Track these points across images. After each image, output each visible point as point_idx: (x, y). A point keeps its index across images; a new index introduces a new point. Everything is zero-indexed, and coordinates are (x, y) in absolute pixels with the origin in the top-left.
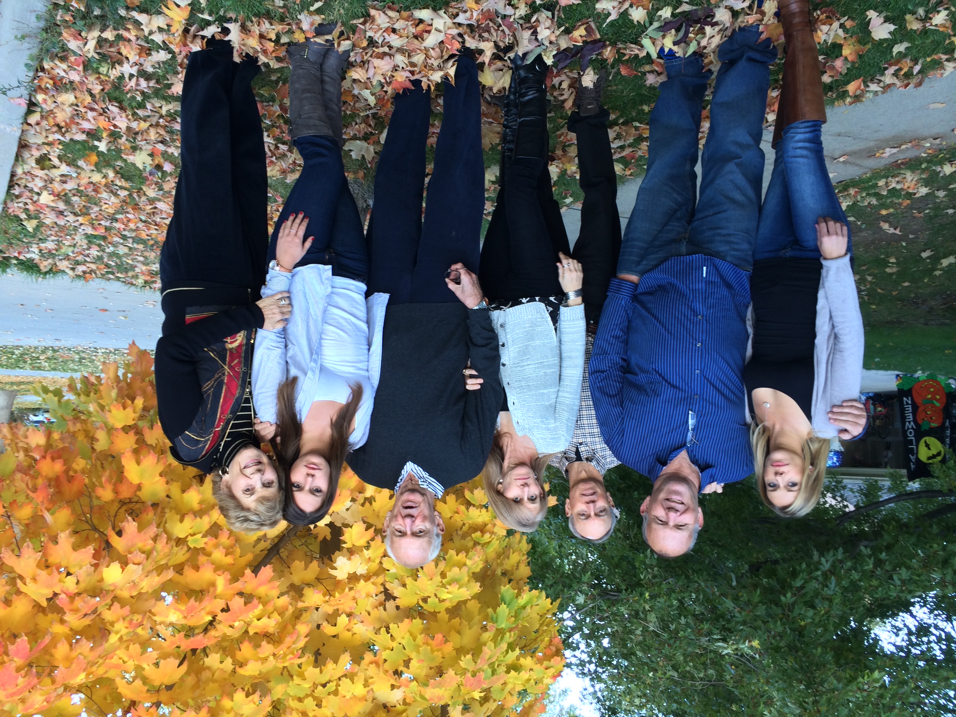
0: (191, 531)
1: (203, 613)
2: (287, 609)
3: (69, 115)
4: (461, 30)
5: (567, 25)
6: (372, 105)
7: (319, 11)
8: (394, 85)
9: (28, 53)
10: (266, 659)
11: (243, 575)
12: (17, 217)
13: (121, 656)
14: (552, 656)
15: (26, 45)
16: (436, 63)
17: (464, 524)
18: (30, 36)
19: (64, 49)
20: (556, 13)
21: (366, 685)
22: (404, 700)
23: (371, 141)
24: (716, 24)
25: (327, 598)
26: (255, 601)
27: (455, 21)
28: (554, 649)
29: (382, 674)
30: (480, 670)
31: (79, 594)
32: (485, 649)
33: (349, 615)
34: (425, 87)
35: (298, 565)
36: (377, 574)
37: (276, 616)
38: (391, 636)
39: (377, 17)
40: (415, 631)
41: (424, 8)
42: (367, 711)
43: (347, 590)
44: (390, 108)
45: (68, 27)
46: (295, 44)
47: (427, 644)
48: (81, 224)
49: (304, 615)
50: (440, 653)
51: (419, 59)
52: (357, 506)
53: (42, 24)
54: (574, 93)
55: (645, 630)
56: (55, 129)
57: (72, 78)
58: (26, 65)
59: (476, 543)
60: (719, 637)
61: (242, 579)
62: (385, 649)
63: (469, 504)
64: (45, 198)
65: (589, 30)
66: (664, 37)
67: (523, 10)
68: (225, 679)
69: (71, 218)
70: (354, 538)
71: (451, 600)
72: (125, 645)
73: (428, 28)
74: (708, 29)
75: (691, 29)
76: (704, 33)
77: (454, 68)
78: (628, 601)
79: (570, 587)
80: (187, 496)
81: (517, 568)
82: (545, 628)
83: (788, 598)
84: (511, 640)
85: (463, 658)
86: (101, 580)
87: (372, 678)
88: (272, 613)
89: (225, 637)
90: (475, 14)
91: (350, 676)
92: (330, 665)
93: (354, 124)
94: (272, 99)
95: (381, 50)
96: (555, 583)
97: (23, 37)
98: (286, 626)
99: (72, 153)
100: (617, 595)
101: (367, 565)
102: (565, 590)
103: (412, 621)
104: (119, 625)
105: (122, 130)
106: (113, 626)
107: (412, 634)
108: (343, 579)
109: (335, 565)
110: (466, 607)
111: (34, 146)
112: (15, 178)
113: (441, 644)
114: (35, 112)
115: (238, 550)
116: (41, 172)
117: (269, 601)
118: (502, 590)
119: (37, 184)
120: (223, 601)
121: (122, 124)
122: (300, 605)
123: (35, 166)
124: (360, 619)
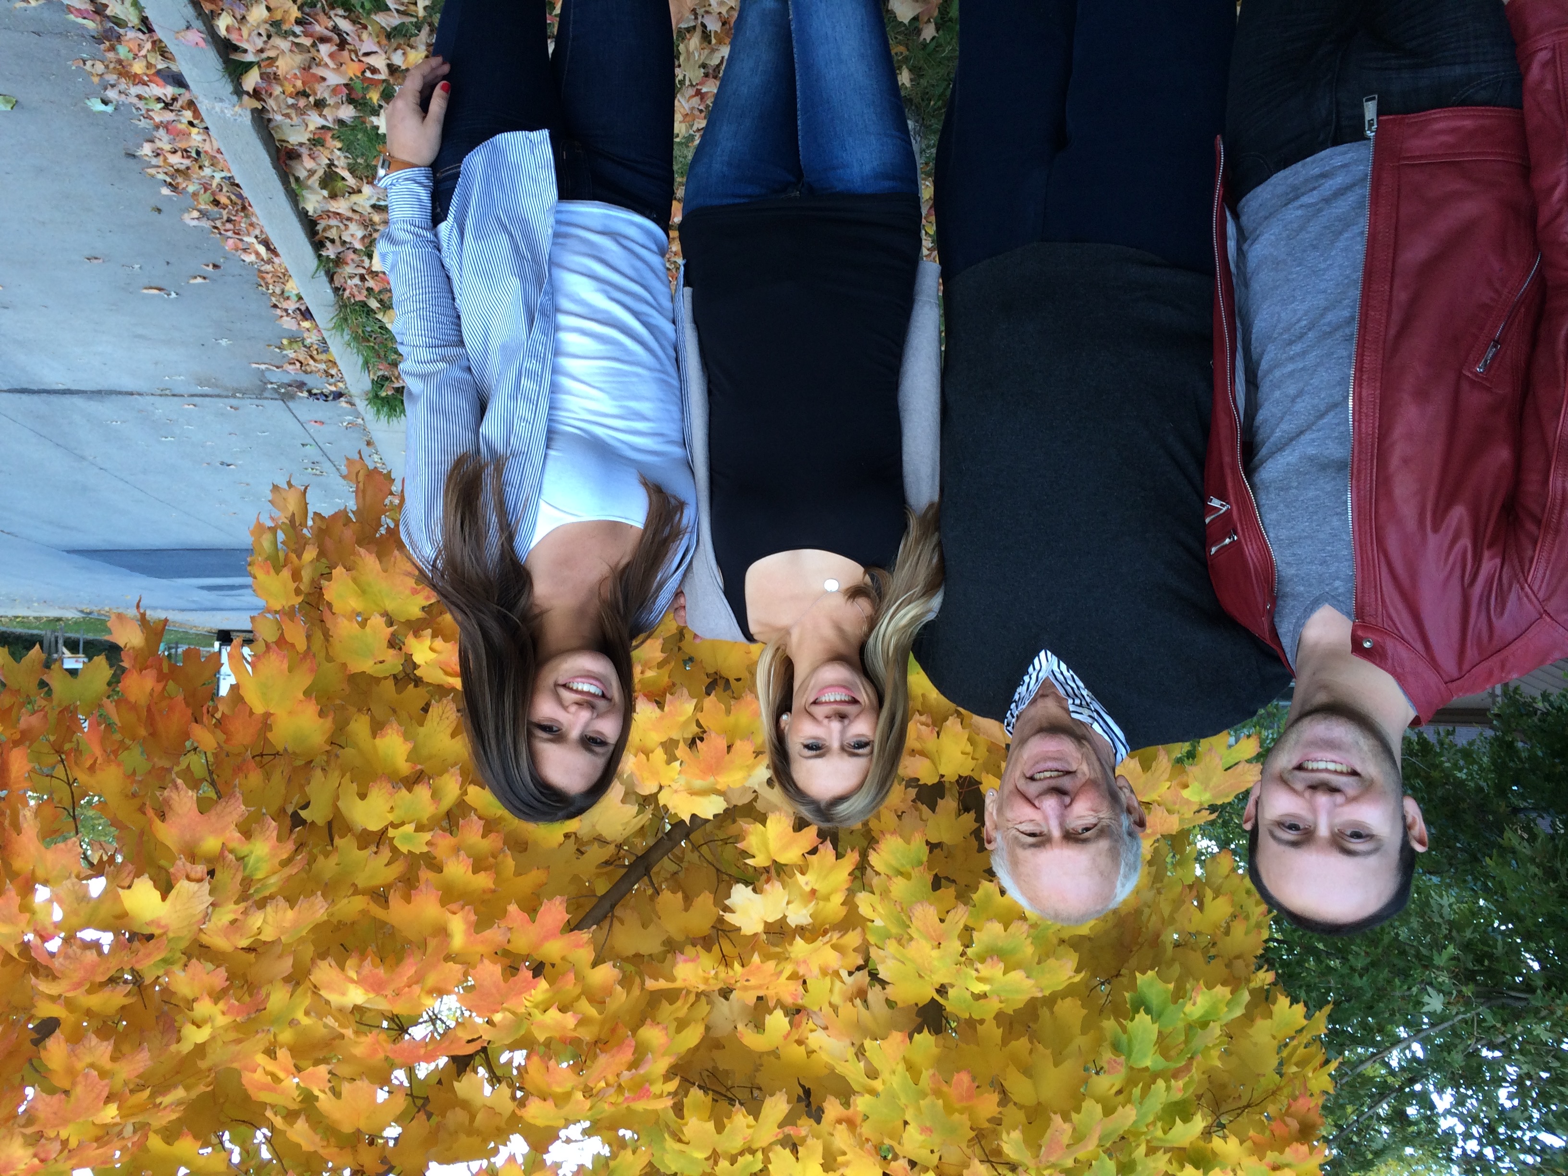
0: (391, 817)
2: (612, 994)
3: (297, 60)
10: (568, 1096)
11: (502, 914)
28: (1294, 1124)
33: (795, 1012)
35: (669, 899)
36: (840, 927)
37: (582, 1005)
40: (918, 1058)
43: (756, 958)
47: (937, 1093)
50: (965, 1117)
56: (303, 101)
61: (500, 924)
70: (773, 845)
71: (998, 996)
78: (1552, 1013)
79: (1405, 974)
80: (378, 741)
81: (1227, 933)
82: (1294, 1069)
84: (1177, 1096)
85: (1004, 1136)
86: (123, 913)
87: (844, 1153)
88: (578, 998)
91: (793, 1146)
92: (742, 1119)
96: (1373, 964)
98: (613, 1031)
99: (363, 155)
100: (1526, 999)
101: (806, 906)
102: (1397, 981)
103: (911, 1037)
104: (204, 1008)
105: (384, 75)
106: (191, 1009)
107: (910, 1067)
108: (756, 934)
109: (727, 902)
110: (1052, 1013)
111: (304, 151)
112: (319, 228)
113: (970, 1097)
114: (249, 66)
115: (509, 863)
116: (341, 206)
117: (564, 974)
118: (1138, 982)
119: (355, 234)
120: (459, 966)
121: (379, 61)
122: (651, 984)
123: (325, 193)
124: (819, 1022)
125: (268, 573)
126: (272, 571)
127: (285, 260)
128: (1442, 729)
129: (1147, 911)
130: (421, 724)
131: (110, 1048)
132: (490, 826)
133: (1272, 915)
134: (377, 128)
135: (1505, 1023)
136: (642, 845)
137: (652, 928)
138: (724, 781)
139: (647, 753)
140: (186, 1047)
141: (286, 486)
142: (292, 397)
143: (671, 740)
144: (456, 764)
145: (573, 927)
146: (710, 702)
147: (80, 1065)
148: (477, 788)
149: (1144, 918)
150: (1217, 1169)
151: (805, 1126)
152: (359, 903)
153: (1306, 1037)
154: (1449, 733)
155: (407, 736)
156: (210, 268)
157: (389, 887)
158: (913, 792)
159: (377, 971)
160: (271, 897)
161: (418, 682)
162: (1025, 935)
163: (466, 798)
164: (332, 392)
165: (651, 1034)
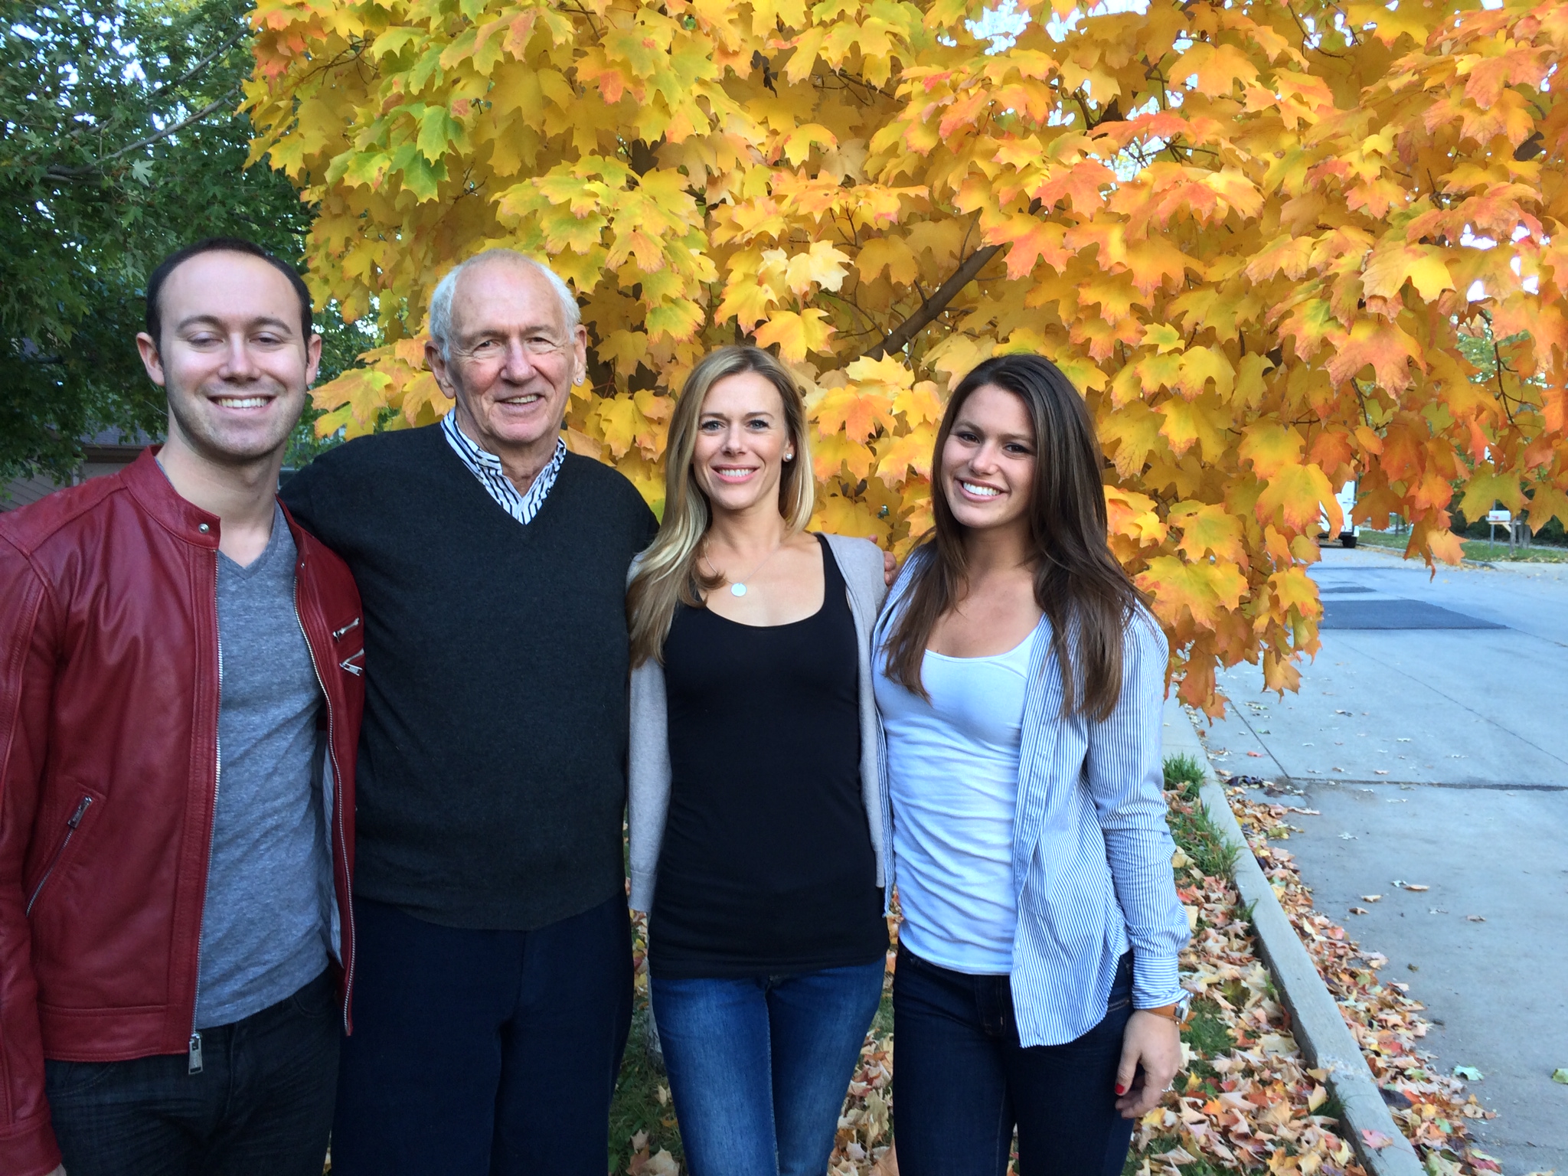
0: (1182, 359)
2: (961, 183)
3: (1270, 1115)
10: (1007, 80)
11: (1071, 262)
12: (1206, 872)
28: (282, 48)
33: (779, 163)
35: (904, 276)
36: (734, 248)
37: (992, 170)
40: (656, 116)
43: (818, 217)
47: (637, 82)
49: (907, 167)
50: (610, 58)
61: (1073, 252)
62: (710, 84)
70: (800, 330)
71: (576, 178)
78: (24, 159)
80: (1195, 436)
81: (348, 241)
82: (281, 104)
84: (398, 78)
87: (731, 21)
88: (996, 178)
91: (782, 29)
92: (833, 57)
96: (203, 208)
98: (961, 145)
99: (1206, 1022)
100: (51, 173)
101: (768, 268)
102: (179, 191)
103: (664, 137)
104: (1370, 170)
105: (1184, 1102)
106: (1382, 168)
107: (664, 108)
108: (818, 241)
109: (846, 273)
110: (522, 162)
111: (1265, 1026)
112: (1250, 949)
113: (605, 78)
114: (1319, 1111)
115: (1064, 314)
116: (1228, 971)
117: (1010, 202)
118: (436, 192)
119: (1215, 943)
120: (1115, 210)
121: (1189, 1114)
122: (923, 191)
123: (1244, 984)
124: (755, 153)
125: (1303, 605)
126: (1299, 606)
127: (1285, 917)
128: (132, 442)
129: (428, 263)
130: (1151, 452)
131: (1464, 130)
132: (1083, 351)
133: (303, 258)
134: (1191, 1049)
136: (929, 332)
137: (922, 248)
138: (848, 394)
139: (925, 422)
140: (1388, 131)
141: (1285, 691)
142: (1279, 781)
143: (901, 436)
144: (1117, 412)
145: (1002, 249)
146: (862, 473)
147: (1494, 112)
148: (1095, 388)
149: (430, 255)
150: (359, 4)
151: (770, 49)
152: (1213, 274)
153: (270, 136)
154: (126, 438)
155: (1165, 441)
156: (1360, 910)
157: (1183, 291)
158: (661, 382)
159: (1197, 206)
160: (1301, 280)
161: (1154, 495)
162: (549, 239)
163: (1107, 378)
164: (1239, 785)
165: (923, 142)
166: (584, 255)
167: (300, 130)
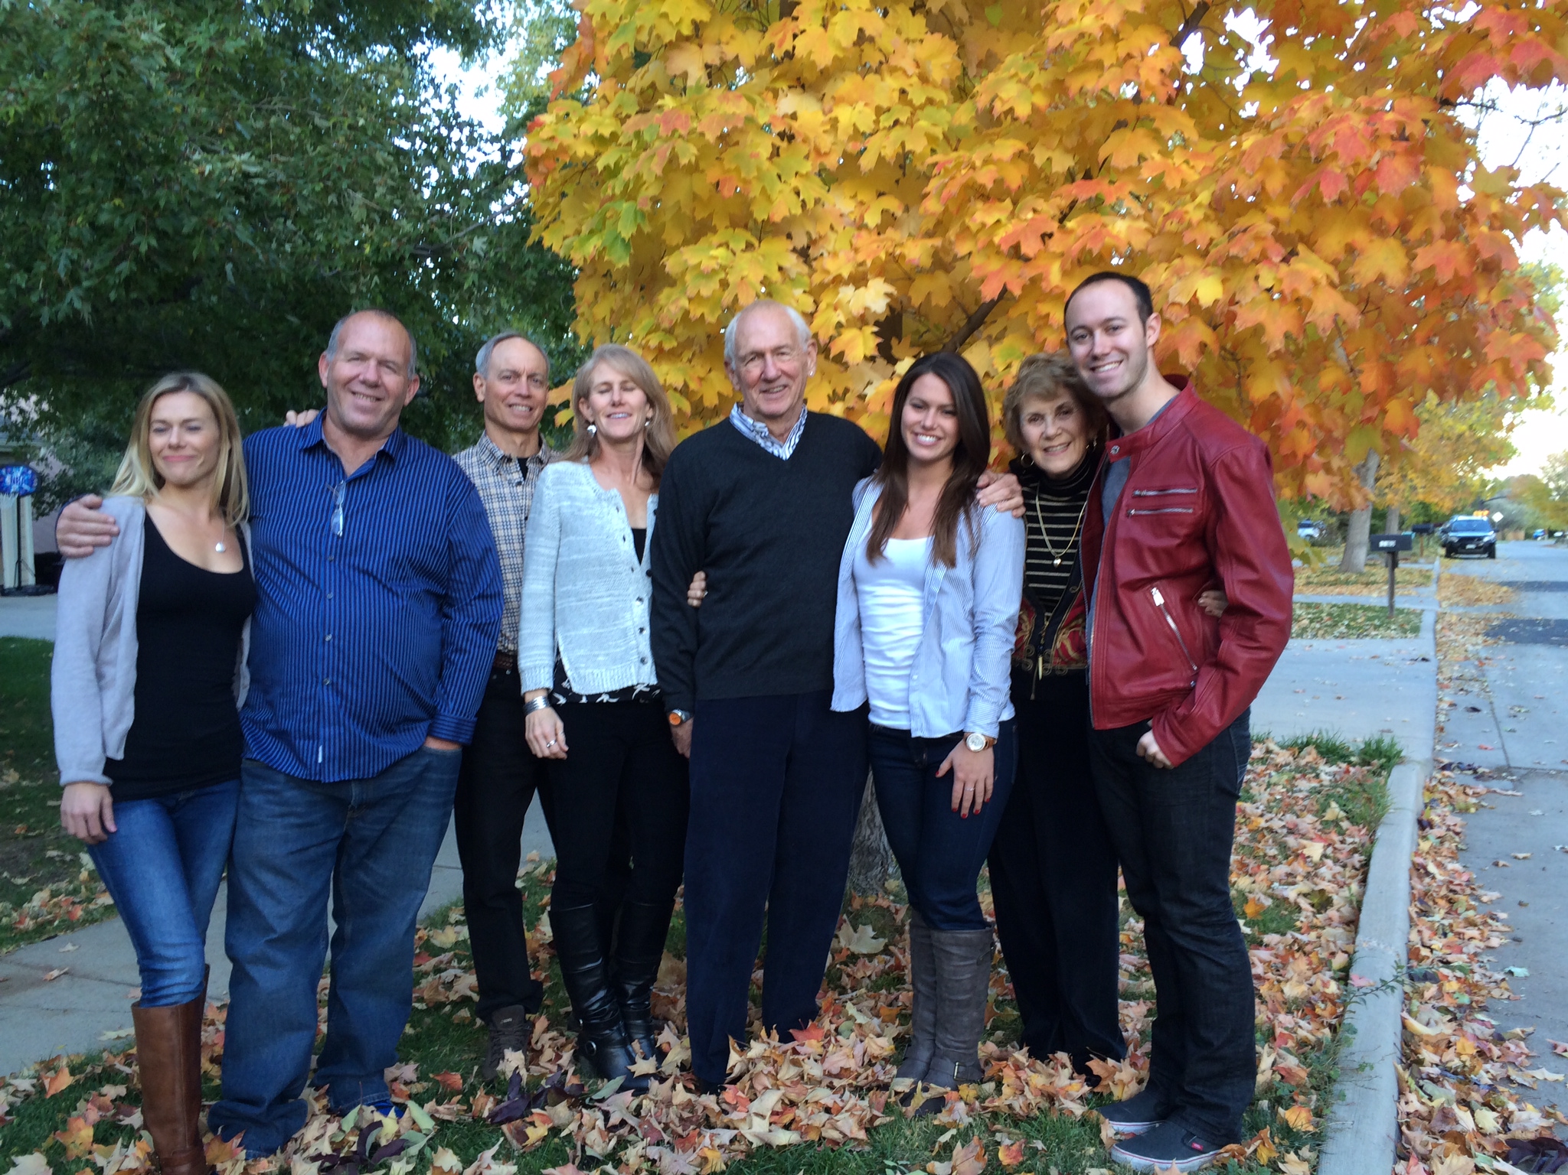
1: (1079, 232)
2: (958, 236)
3: (1289, 968)
4: (726, 1119)
5: (556, 1140)
6: (849, 1005)
7: (943, 1130)
8: (821, 1033)
9: (1353, 1049)
10: (987, 162)
11: (1024, 288)
12: (1353, 823)
13: (1191, 172)
14: (544, 157)
15: (1357, 1058)
16: (761, 1066)
17: (690, 361)
18: (1352, 1070)
19: (1304, 1058)
20: (579, 1153)
21: (834, 122)
22: (776, 96)
23: (845, 953)
24: (314, 1159)
25: (898, 252)
26: (1005, 248)
27: (734, 1132)
28: (541, 168)
29: (811, 136)
30: (667, 140)
31: (1256, 262)
32: (657, 170)
33: (861, 226)
34: (774, 1033)
35: (941, 300)
36: (823, 287)
37: (974, 227)
38: (798, 194)
39: (855, 1128)
40: (763, 202)
41: (785, 1146)
42: (831, 81)
43: (869, 263)
44: (821, 1002)
45: (1298, 1086)
46: (971, 1082)
47: (746, 182)
48: (1262, 816)
49: (931, 226)
50: (726, 167)
51: (787, 1072)
52: (856, 388)
53: (1336, 1088)
54: (533, 1041)
55: (369, 193)
56: (1308, 948)
57: (1289, 1017)
58: (1355, 1032)
59: (670, 331)
60: (256, 181)
61: (1026, 280)
62: (807, 176)
63: (685, 391)
64: (1315, 850)
65: (522, 1137)
66: (398, 1134)
67: (632, 1155)
68: (1044, 134)
69: (1276, 824)
70: (860, 341)
71: (710, 247)
72: (1187, 188)
73: (776, 1118)
74: (326, 1149)
75: (354, 1148)
76: (332, 1143)
77: (731, 1063)
78: (399, 240)
79: (498, 265)
81: (596, 295)
82: (551, 200)
83: (145, 243)
84: (611, 183)
85: (693, 160)
86: (1224, 281)
87: (825, 132)
88: (978, 231)
89: (1046, 195)
90: (707, 1141)
91: (858, 135)
92: (890, 152)
93: (874, 977)
94: (999, 1004)
95: (844, 1082)
96: (520, 271)
97: (1362, 1067)
98: (958, 210)
99: (1281, 917)
101: (842, 299)
102: (504, 259)
107: (768, 197)
108: (874, 278)
109: (888, 300)
110: (684, 235)
111: (1332, 923)
113: (724, 181)
114: (1339, 971)
116: (1323, 886)
117: (986, 248)
118: (628, 260)
119: (1328, 870)
120: (1054, 250)
122: (938, 242)
123: (1333, 896)
124: (846, 219)
127: (1410, 859)
135: (431, 231)
142: (1497, 769)
151: (852, 148)
153: (543, 223)
156: (1501, 863)
159: (1096, 244)
164: (1450, 770)
165: (938, 207)
166: (708, 299)
167: (562, 217)
